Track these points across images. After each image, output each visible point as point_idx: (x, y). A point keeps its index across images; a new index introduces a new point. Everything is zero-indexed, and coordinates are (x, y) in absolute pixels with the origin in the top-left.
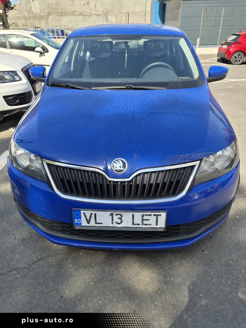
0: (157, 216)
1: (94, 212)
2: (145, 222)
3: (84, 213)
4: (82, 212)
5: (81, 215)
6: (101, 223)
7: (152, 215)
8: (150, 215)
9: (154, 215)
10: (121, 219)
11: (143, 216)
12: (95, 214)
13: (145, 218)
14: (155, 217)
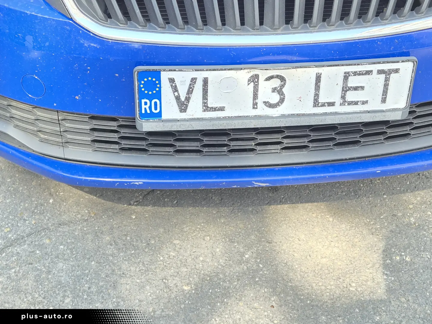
0: (387, 73)
1: (200, 75)
2: (351, 96)
3: (172, 81)
4: (165, 76)
5: (160, 88)
6: (222, 109)
7: (375, 72)
8: (369, 73)
9: (380, 72)
10: (279, 91)
11: (346, 77)
12: (206, 81)
13: (353, 82)
14: (383, 76)
